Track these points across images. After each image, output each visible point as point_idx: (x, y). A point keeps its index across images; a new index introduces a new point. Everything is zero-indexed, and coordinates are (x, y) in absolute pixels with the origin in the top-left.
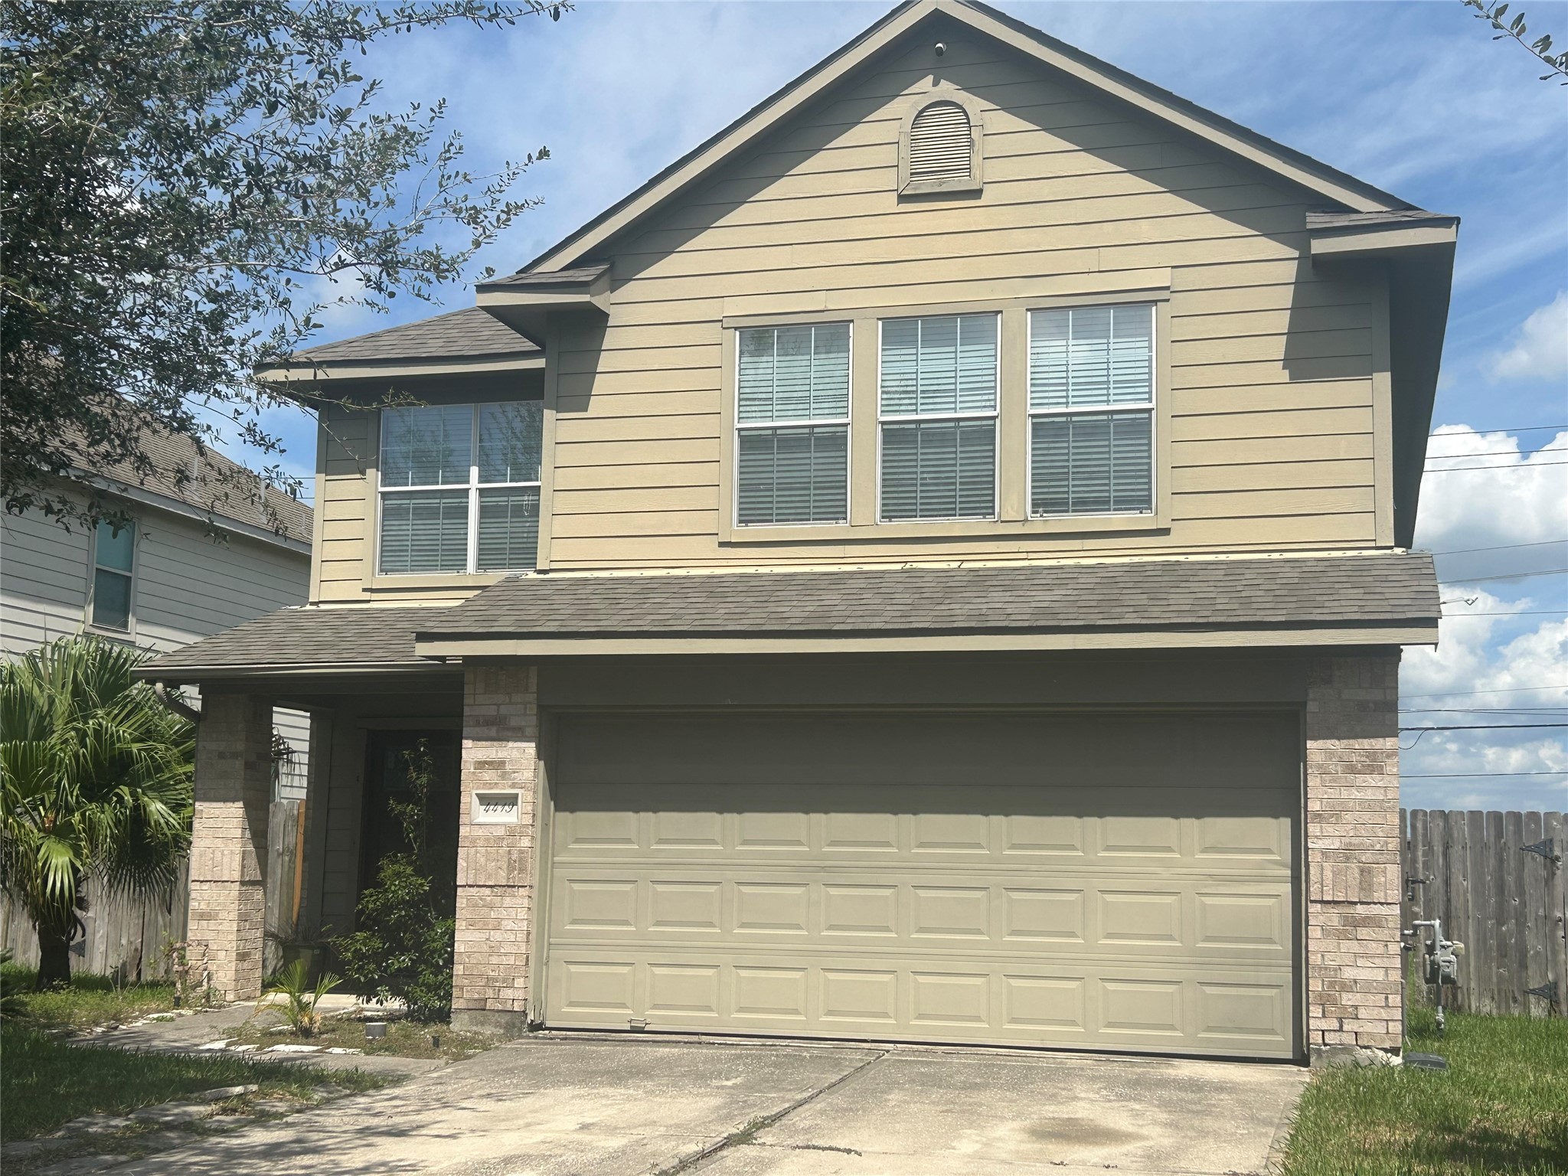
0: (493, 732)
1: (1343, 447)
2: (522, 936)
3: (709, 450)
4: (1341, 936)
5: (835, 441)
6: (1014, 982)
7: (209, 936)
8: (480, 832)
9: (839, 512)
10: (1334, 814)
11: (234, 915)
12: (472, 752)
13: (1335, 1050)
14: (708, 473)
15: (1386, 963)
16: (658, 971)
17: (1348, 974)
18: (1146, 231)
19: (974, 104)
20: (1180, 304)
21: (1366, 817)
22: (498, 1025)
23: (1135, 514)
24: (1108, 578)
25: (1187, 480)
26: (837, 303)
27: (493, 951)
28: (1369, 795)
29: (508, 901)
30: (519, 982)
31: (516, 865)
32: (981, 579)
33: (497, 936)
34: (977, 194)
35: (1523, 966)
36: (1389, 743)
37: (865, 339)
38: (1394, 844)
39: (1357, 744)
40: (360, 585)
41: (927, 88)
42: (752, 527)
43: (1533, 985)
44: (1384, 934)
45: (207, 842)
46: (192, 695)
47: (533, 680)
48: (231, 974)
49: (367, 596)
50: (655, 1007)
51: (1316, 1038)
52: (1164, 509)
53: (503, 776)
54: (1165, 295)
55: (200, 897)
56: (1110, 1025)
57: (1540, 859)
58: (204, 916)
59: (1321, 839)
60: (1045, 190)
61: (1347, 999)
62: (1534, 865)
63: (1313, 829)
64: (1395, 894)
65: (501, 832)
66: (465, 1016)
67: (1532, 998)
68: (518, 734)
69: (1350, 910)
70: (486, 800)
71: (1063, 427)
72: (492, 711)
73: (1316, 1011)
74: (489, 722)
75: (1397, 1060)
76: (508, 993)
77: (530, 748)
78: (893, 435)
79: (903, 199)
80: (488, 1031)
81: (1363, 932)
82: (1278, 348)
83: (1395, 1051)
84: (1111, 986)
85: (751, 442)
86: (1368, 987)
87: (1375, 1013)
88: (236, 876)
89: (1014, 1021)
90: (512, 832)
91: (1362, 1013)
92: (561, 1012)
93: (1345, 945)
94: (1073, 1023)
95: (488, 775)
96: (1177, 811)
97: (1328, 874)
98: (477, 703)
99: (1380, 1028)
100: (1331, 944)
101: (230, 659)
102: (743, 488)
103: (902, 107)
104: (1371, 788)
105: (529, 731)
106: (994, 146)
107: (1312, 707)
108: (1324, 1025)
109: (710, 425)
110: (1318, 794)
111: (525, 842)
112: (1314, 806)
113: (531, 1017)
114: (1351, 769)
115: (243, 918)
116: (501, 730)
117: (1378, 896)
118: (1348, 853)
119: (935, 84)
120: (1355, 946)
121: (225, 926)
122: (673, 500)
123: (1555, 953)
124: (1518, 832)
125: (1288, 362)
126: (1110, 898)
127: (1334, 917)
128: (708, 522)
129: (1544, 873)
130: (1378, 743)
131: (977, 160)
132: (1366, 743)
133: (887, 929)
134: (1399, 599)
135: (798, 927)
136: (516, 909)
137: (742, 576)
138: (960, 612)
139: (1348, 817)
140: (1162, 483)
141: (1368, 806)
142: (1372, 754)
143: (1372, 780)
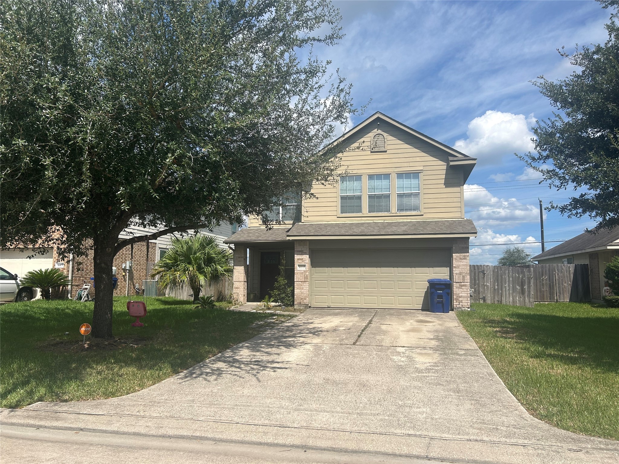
0: (300, 253)
1: (455, 200)
2: (307, 291)
3: (335, 199)
4: (459, 288)
5: (359, 198)
6: (399, 298)
7: (238, 292)
8: (298, 272)
9: (360, 211)
10: (458, 267)
11: (243, 288)
12: (296, 257)
13: (459, 308)
14: (335, 204)
15: (467, 293)
16: (332, 296)
17: (460, 295)
18: (418, 159)
19: (385, 135)
20: (425, 173)
21: (463, 267)
22: (303, 307)
23: (417, 212)
24: (414, 224)
25: (426, 206)
26: (359, 172)
27: (302, 293)
28: (464, 263)
29: (304, 284)
30: (307, 299)
31: (306, 277)
32: (390, 224)
33: (303, 291)
34: (386, 151)
35: (479, 294)
36: (468, 254)
37: (365, 179)
38: (468, 272)
39: (461, 254)
40: (258, 224)
41: (376, 131)
42: (343, 214)
43: (481, 297)
44: (467, 288)
45: (237, 274)
46: (233, 246)
47: (308, 244)
48: (243, 299)
49: (260, 226)
50: (332, 303)
51: (455, 306)
52: (423, 211)
53: (303, 261)
54: (422, 171)
55: (236, 285)
56: (417, 305)
57: (482, 274)
58: (236, 288)
59: (456, 271)
60: (399, 151)
61: (460, 299)
62: (481, 275)
63: (454, 269)
64: (469, 281)
65: (303, 271)
66: (297, 305)
67: (481, 300)
68: (305, 254)
69: (461, 284)
70: (299, 266)
71: (403, 195)
72: (300, 249)
73: (455, 301)
74: (299, 251)
75: (469, 310)
76: (305, 301)
77: (308, 256)
78: (370, 197)
79: (371, 152)
80: (302, 308)
81: (463, 287)
82: (443, 181)
83: (469, 308)
84: (417, 298)
85: (342, 198)
86: (464, 297)
87: (465, 301)
88: (243, 280)
89: (399, 304)
90: (305, 271)
91: (463, 301)
92: (314, 304)
93: (460, 290)
94: (410, 305)
95: (300, 261)
96: (429, 267)
97: (457, 277)
98: (297, 248)
99: (466, 304)
100: (457, 290)
101: (241, 239)
102: (341, 207)
103: (371, 135)
104: (464, 262)
105: (307, 253)
106: (389, 142)
107: (454, 248)
108: (456, 304)
109: (335, 195)
110: (455, 263)
111: (307, 273)
112: (454, 265)
113: (309, 305)
114: (461, 259)
115: (244, 288)
116: (302, 253)
117: (466, 281)
118: (460, 274)
119: (377, 130)
120: (462, 290)
121: (241, 290)
122: (328, 209)
123: (485, 291)
124: (478, 268)
125: (445, 184)
126: (416, 282)
127: (458, 285)
128: (335, 213)
129: (482, 276)
130: (466, 254)
131: (386, 145)
132: (463, 254)
133: (375, 288)
134: (468, 228)
135: (358, 288)
136: (306, 286)
137: (343, 223)
138: (389, 231)
139: (460, 267)
140: (422, 206)
141: (463, 265)
142: (464, 256)
143: (464, 261)
